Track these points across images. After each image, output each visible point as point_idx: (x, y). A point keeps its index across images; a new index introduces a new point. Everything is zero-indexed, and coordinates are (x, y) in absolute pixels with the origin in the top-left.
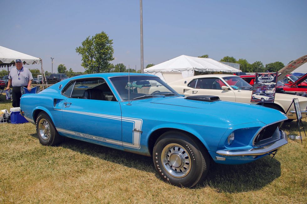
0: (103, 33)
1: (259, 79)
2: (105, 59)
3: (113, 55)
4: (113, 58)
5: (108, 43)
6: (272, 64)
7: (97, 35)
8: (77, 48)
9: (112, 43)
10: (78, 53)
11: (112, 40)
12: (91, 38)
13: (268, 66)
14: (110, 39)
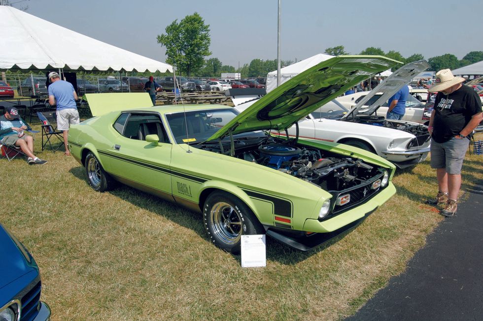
0: (196, 14)
1: (431, 99)
2: (198, 54)
3: (209, 47)
4: (210, 52)
5: (202, 31)
6: (438, 58)
7: (187, 17)
8: (159, 37)
9: (209, 30)
10: (161, 44)
11: (209, 26)
12: (179, 22)
13: (433, 61)
14: (205, 24)
